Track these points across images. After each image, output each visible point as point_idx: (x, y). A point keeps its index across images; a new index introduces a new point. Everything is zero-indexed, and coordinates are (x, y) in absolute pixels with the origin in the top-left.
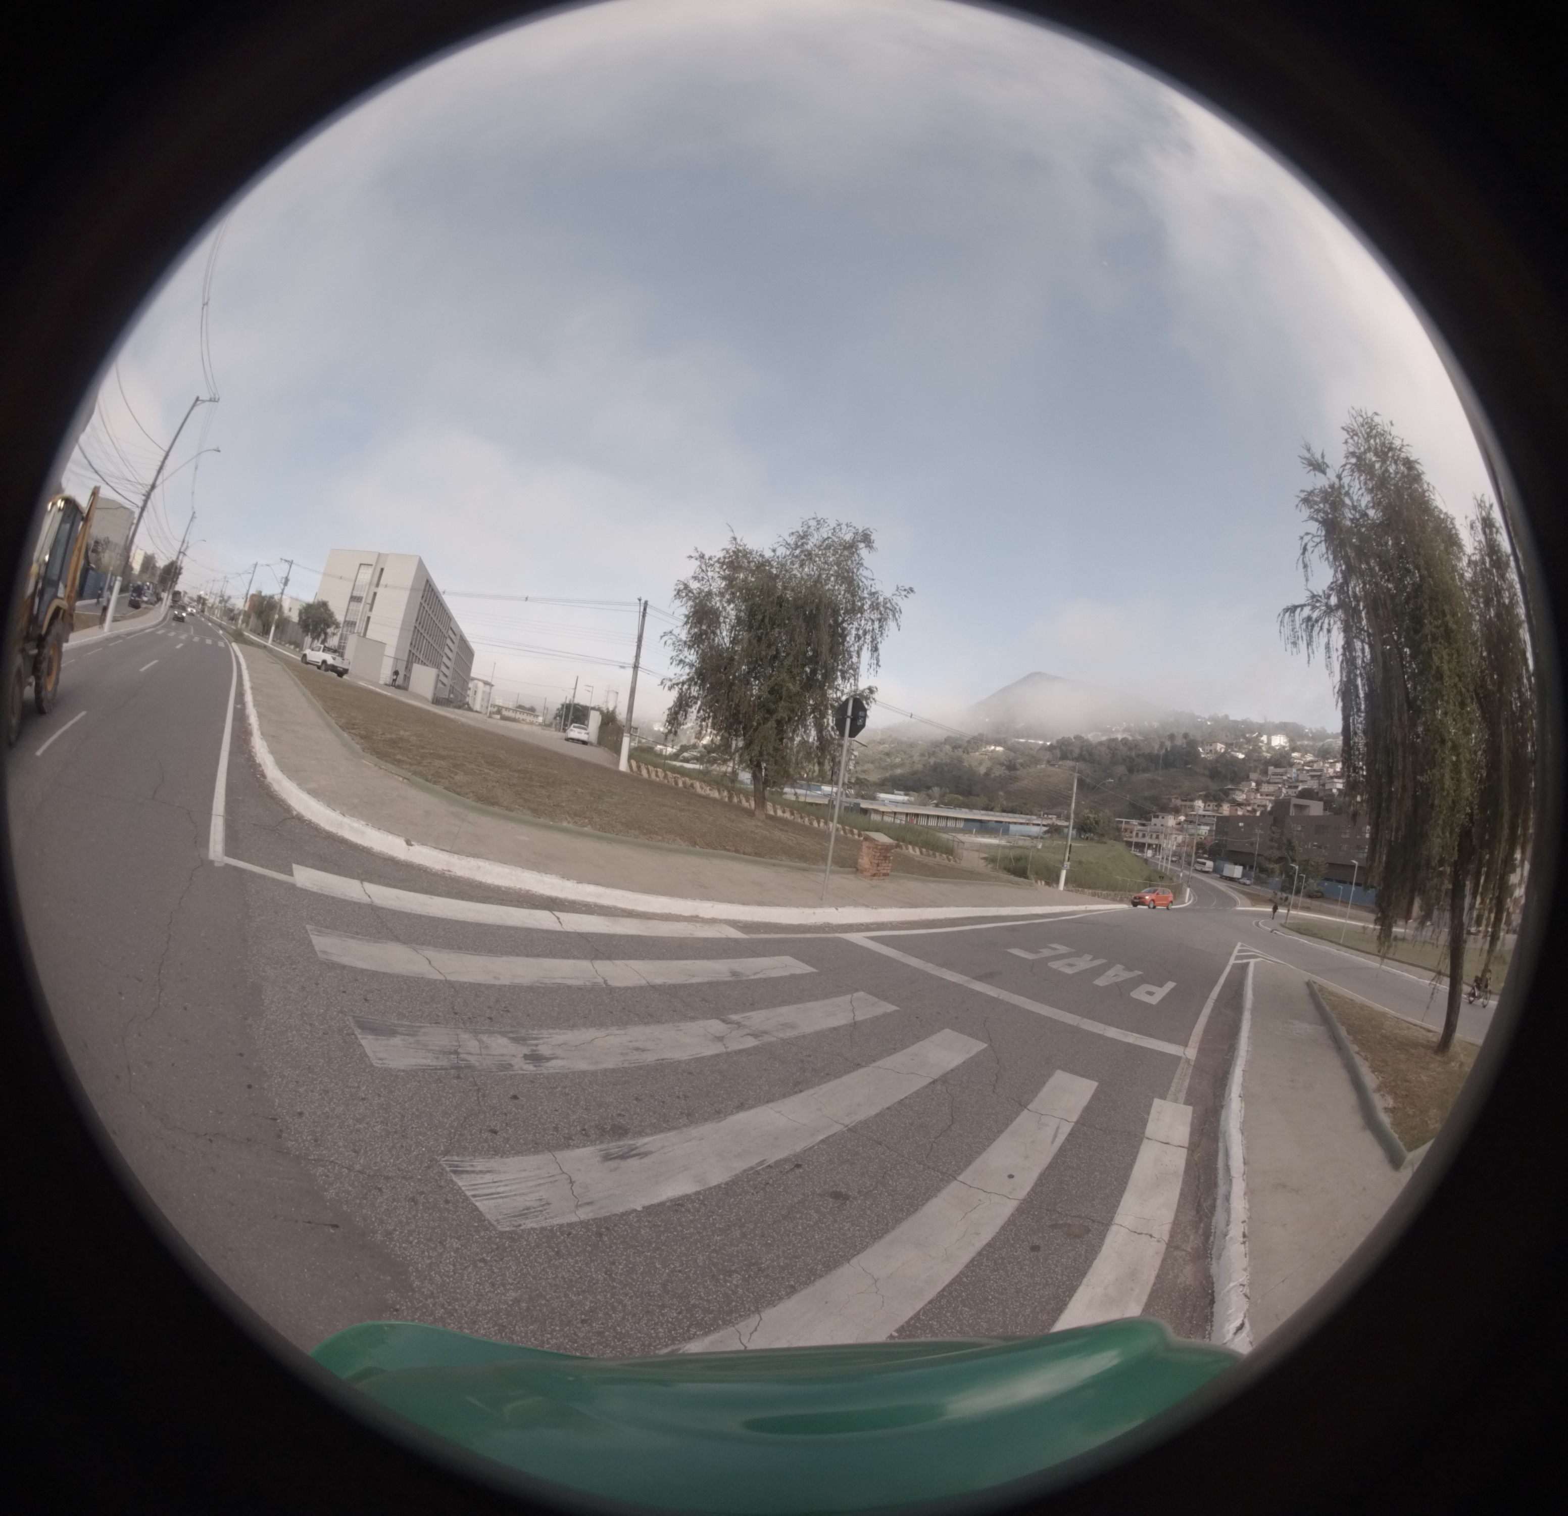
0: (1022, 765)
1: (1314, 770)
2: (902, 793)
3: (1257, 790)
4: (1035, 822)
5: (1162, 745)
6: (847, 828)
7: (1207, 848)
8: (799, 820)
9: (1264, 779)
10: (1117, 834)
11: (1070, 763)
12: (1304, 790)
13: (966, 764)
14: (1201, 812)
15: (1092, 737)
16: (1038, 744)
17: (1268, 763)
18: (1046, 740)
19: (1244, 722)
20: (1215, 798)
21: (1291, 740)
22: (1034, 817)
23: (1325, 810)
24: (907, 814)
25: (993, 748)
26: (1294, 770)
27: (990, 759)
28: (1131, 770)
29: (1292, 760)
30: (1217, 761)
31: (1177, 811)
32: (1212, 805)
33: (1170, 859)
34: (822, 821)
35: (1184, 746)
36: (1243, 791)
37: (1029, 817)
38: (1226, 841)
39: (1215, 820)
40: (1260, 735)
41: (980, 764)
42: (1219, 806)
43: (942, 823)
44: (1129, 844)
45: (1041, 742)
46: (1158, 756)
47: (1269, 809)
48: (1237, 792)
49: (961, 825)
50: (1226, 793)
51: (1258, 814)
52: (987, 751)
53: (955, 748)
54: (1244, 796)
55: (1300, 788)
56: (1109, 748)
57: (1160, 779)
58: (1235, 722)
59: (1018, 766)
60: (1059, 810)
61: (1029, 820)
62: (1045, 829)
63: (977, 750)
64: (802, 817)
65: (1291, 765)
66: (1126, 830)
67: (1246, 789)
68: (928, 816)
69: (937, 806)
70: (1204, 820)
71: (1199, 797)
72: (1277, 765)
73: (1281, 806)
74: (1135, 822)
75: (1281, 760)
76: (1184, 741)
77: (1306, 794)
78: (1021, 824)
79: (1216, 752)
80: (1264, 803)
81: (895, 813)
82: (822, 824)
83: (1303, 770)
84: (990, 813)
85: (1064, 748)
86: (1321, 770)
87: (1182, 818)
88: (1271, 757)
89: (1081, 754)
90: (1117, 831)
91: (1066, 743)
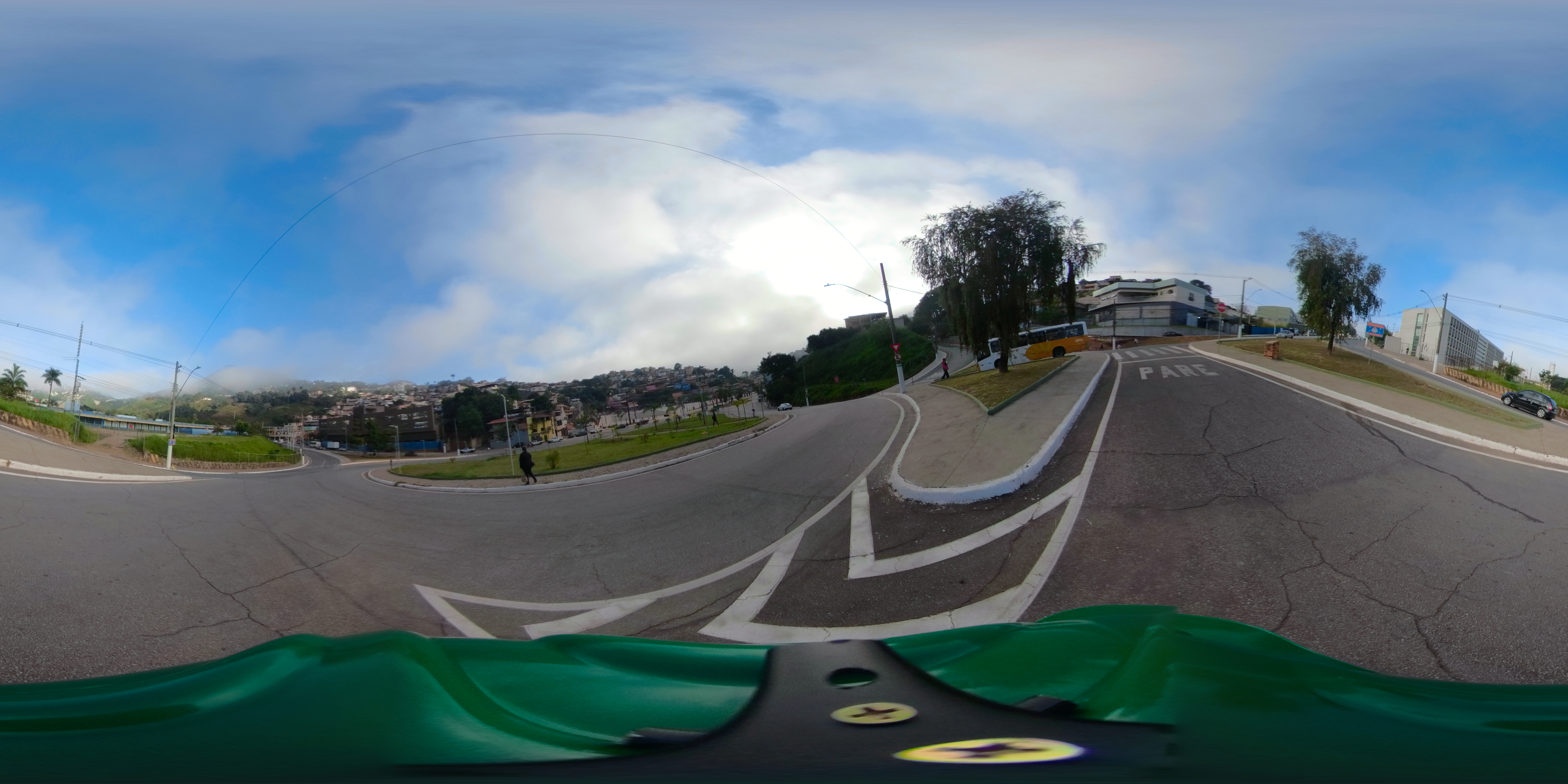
0: (219, 406)
3: (341, 409)
5: (289, 393)
7: (317, 436)
9: (345, 404)
11: (243, 404)
13: (191, 406)
15: (255, 391)
17: (346, 399)
19: (333, 383)
20: (318, 413)
25: (206, 399)
26: (361, 401)
28: (273, 405)
29: (361, 397)
30: (318, 398)
32: (316, 417)
33: (294, 443)
35: (301, 393)
36: (333, 410)
38: (327, 431)
39: (319, 423)
40: (341, 387)
41: (199, 405)
42: (321, 417)
44: (273, 438)
45: (231, 395)
46: (286, 398)
47: (349, 416)
48: (330, 411)
50: (324, 411)
51: (343, 418)
52: (203, 400)
54: (334, 412)
55: (363, 408)
56: (263, 396)
57: (288, 408)
61: (206, 428)
63: (198, 401)
66: (271, 432)
67: (335, 409)
68: (143, 424)
71: (310, 414)
72: (352, 398)
74: (276, 428)
75: (353, 396)
76: (300, 390)
78: (202, 428)
79: (318, 395)
80: (345, 414)
85: (239, 397)
87: (301, 424)
88: (348, 396)
89: (248, 399)
90: (264, 433)
91: (241, 395)
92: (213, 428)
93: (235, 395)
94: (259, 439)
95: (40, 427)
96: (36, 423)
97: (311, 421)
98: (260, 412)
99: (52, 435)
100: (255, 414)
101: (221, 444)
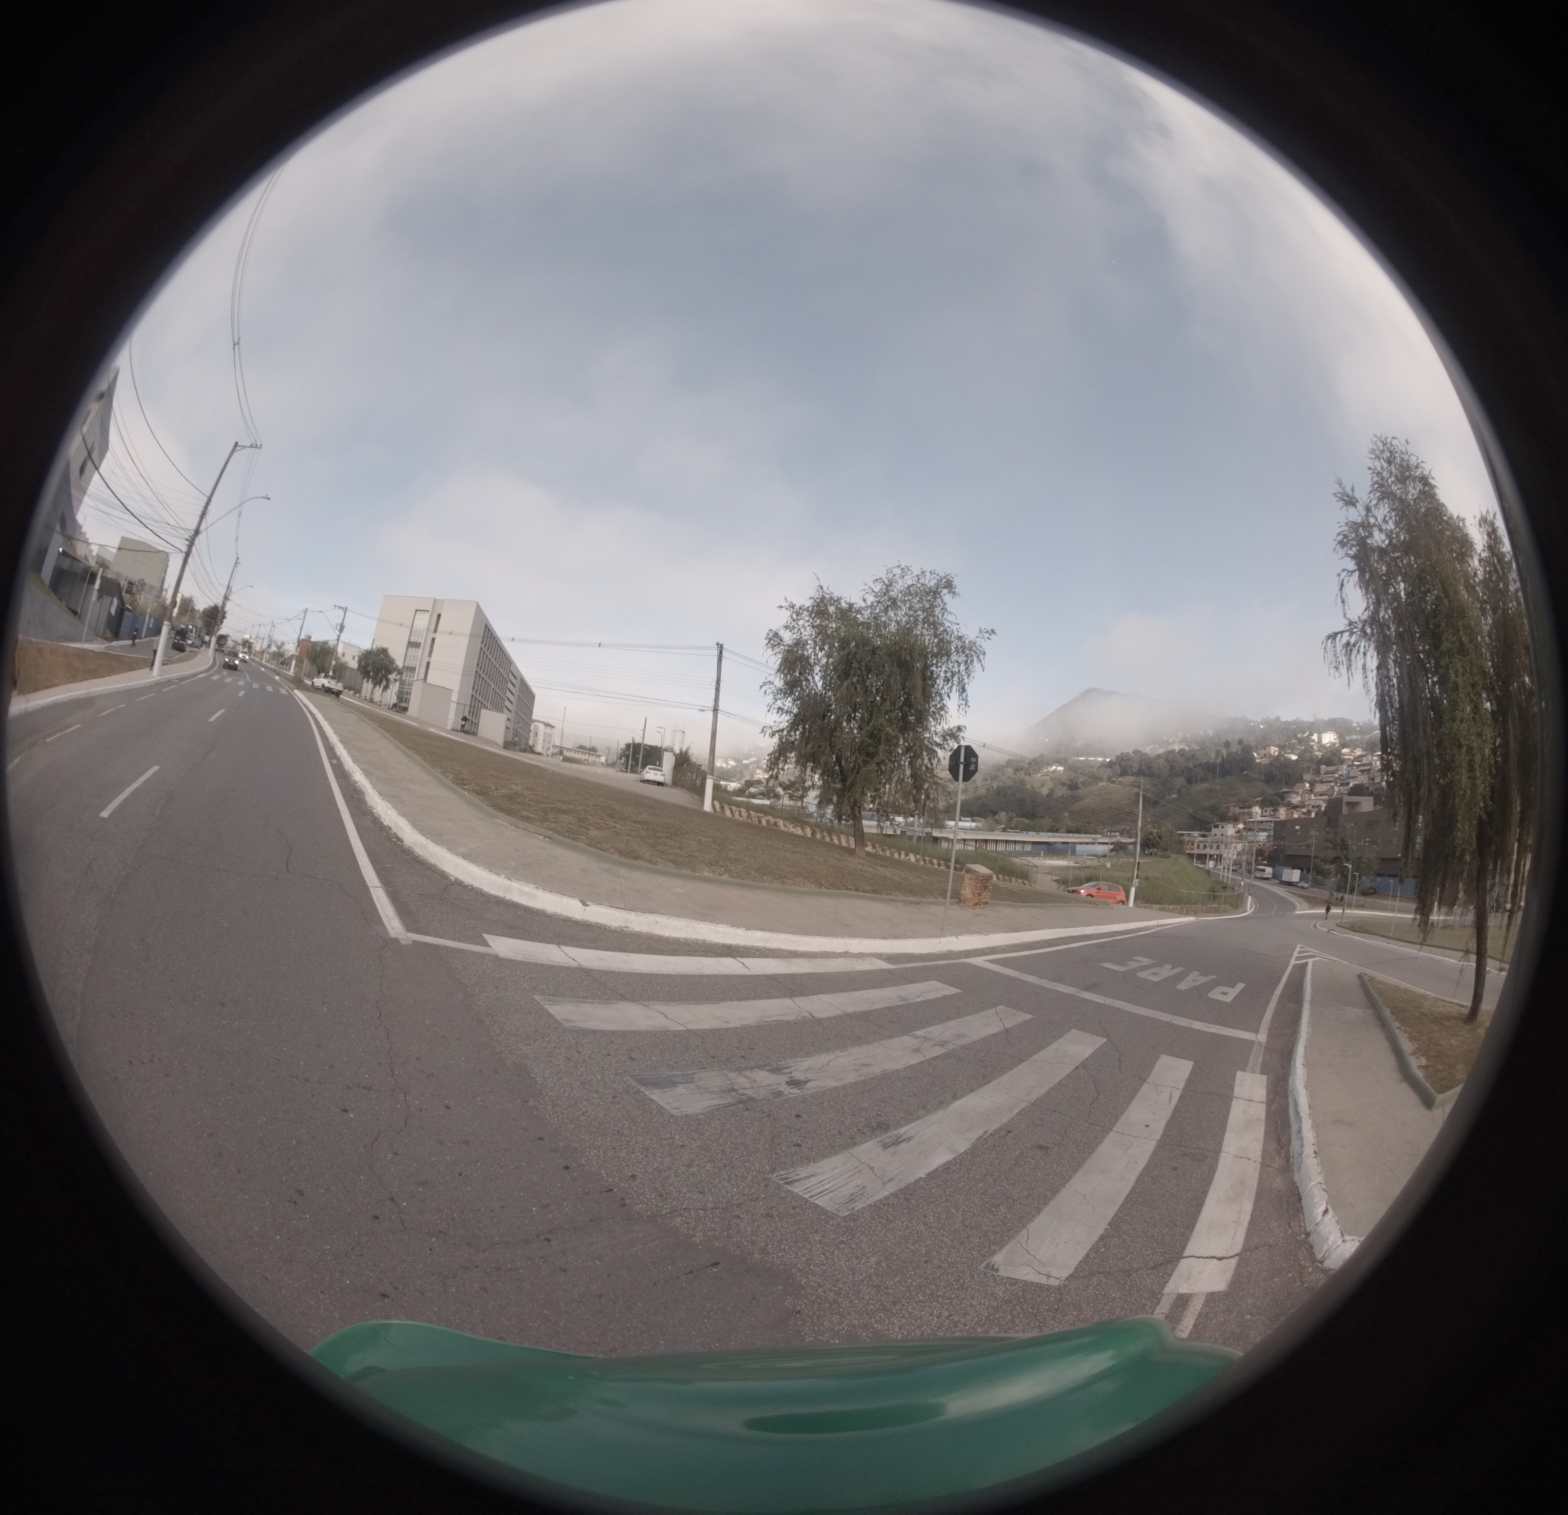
0: (1083, 783)
1: (1364, 765)
2: (969, 819)
3: (1311, 791)
4: (1100, 841)
5: (1218, 753)
6: (927, 858)
7: (1266, 854)
8: (881, 853)
9: (1318, 779)
10: (1179, 846)
11: (1129, 779)
12: (1356, 786)
13: (1028, 786)
14: (1259, 818)
15: (1150, 750)
16: (1098, 761)
17: (1320, 762)
18: (1105, 757)
19: (1295, 722)
20: (1271, 803)
21: (1341, 736)
22: (1099, 836)
23: (1375, 804)
24: (976, 841)
25: (1054, 768)
26: (1345, 767)
27: (1052, 779)
28: (1189, 781)
29: (1342, 757)
30: (1271, 765)
31: (1235, 819)
32: (1268, 809)
33: (1231, 868)
34: (903, 853)
35: (1240, 752)
36: (1297, 793)
37: (1093, 836)
38: (1284, 845)
39: (1273, 825)
40: (1311, 734)
41: (1043, 785)
42: (1276, 810)
43: (1011, 848)
44: (1191, 856)
45: (1100, 759)
46: (1214, 766)
47: (1323, 809)
48: (1293, 795)
49: (1028, 848)
50: (1282, 796)
51: (1313, 815)
52: (1048, 772)
53: (1017, 770)
54: (1299, 798)
55: (1351, 785)
56: (1167, 760)
57: (1218, 788)
58: (1286, 723)
59: (1080, 785)
60: (1121, 827)
61: (1094, 839)
62: (1111, 847)
63: (1039, 772)
64: (883, 850)
65: (1342, 762)
66: (1188, 843)
67: (1300, 791)
68: (997, 841)
69: (1004, 830)
70: (1262, 826)
71: (1257, 803)
72: (1329, 763)
73: (1334, 805)
74: (1196, 834)
75: (1332, 758)
76: (1239, 747)
77: (1358, 790)
78: (1087, 843)
79: (1270, 756)
80: (1318, 804)
81: (965, 840)
82: (903, 856)
83: (1353, 765)
84: (1056, 834)
85: (1123, 763)
86: (1370, 764)
87: (1241, 826)
88: (1323, 756)
89: (1140, 768)
90: (1179, 844)
91: (1125, 758)
92: (1103, 841)
94: (1177, 860)
98: (1165, 797)
100: (1156, 802)
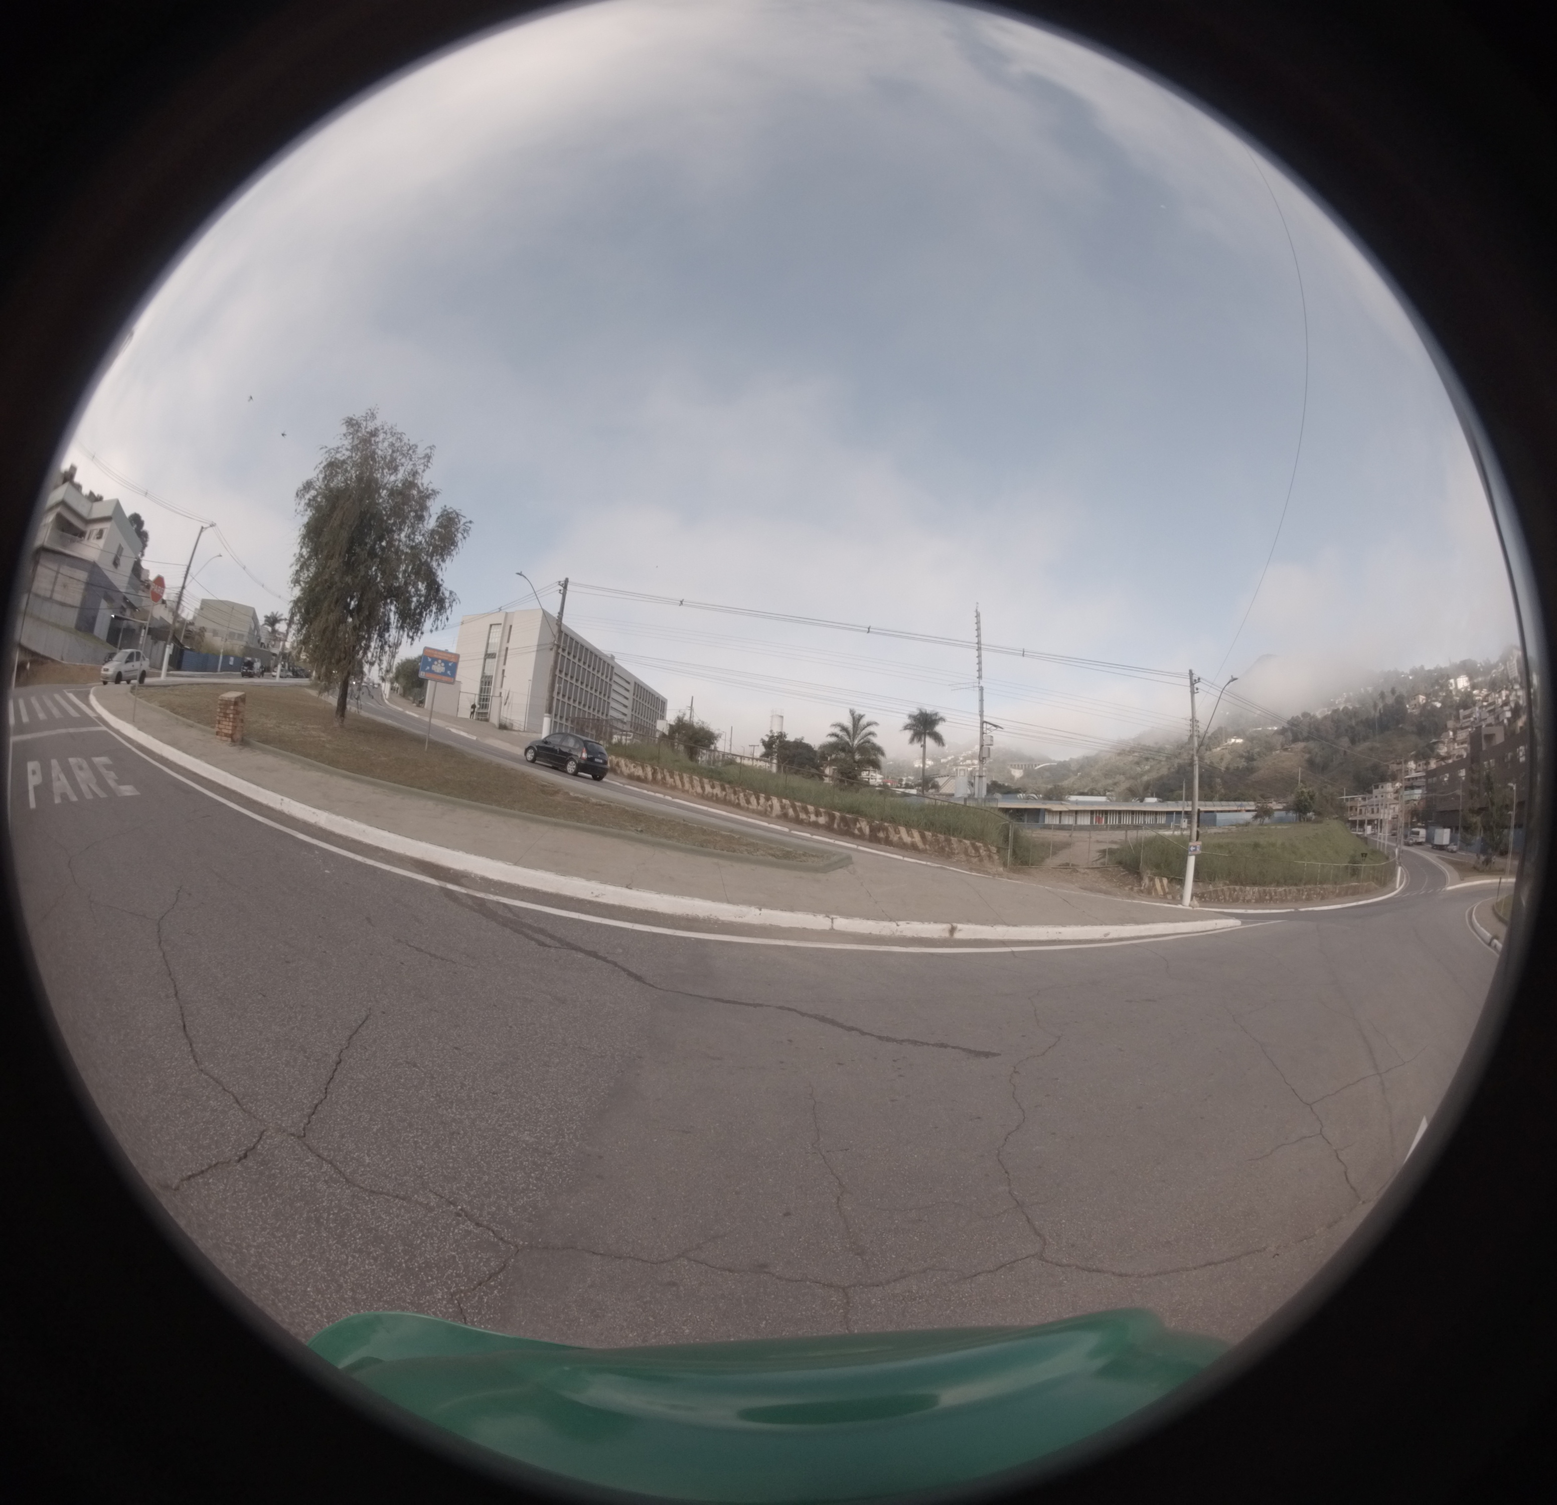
0: (1259, 754)
3: (1454, 740)
4: (1248, 807)
5: (1374, 710)
7: (1420, 815)
9: (1458, 725)
10: (1338, 812)
11: (1301, 745)
13: (1208, 760)
14: (1416, 777)
15: (1318, 712)
16: (1272, 730)
18: (1278, 724)
20: (1423, 755)
25: (1233, 740)
26: (1477, 709)
27: (1231, 752)
28: (1353, 741)
29: (1474, 699)
30: (1421, 715)
32: (1422, 764)
33: (1389, 834)
35: (1394, 704)
36: (1444, 744)
37: (1242, 803)
38: (1435, 802)
39: (1425, 779)
40: (1449, 680)
41: (1222, 759)
42: (1427, 763)
43: (1139, 820)
44: (1353, 823)
45: (1276, 728)
46: (1374, 720)
47: (1465, 757)
48: (1439, 745)
49: (1162, 820)
50: (1432, 748)
52: (1228, 745)
54: (1445, 748)
56: (1333, 721)
57: (1376, 746)
58: (1429, 671)
59: (1256, 756)
61: (1242, 806)
63: (1219, 746)
65: (1474, 704)
66: (1351, 808)
67: (1446, 741)
68: (1120, 812)
70: (1416, 783)
71: (1411, 758)
74: (1359, 798)
76: (1393, 699)
81: (1077, 812)
83: (1482, 707)
87: (1398, 784)
88: (1459, 700)
89: (1309, 732)
90: (1341, 810)
91: (1296, 723)
92: (1253, 808)
93: (1286, 725)
94: (1333, 825)
95: (937, 841)
96: (928, 834)
97: (1414, 775)
98: (1332, 761)
99: (963, 857)
100: (1324, 768)
101: (1273, 845)
